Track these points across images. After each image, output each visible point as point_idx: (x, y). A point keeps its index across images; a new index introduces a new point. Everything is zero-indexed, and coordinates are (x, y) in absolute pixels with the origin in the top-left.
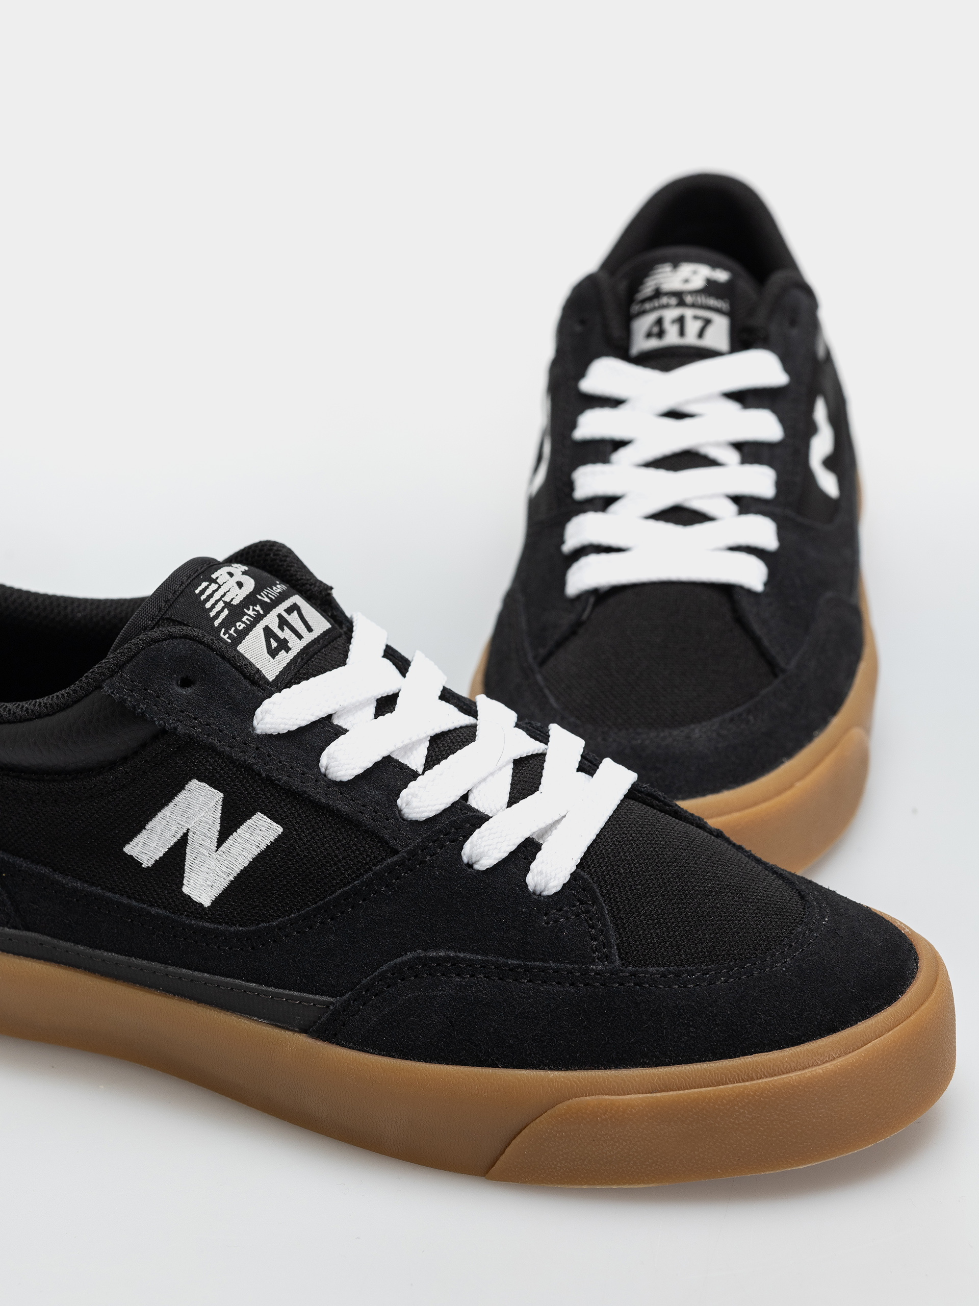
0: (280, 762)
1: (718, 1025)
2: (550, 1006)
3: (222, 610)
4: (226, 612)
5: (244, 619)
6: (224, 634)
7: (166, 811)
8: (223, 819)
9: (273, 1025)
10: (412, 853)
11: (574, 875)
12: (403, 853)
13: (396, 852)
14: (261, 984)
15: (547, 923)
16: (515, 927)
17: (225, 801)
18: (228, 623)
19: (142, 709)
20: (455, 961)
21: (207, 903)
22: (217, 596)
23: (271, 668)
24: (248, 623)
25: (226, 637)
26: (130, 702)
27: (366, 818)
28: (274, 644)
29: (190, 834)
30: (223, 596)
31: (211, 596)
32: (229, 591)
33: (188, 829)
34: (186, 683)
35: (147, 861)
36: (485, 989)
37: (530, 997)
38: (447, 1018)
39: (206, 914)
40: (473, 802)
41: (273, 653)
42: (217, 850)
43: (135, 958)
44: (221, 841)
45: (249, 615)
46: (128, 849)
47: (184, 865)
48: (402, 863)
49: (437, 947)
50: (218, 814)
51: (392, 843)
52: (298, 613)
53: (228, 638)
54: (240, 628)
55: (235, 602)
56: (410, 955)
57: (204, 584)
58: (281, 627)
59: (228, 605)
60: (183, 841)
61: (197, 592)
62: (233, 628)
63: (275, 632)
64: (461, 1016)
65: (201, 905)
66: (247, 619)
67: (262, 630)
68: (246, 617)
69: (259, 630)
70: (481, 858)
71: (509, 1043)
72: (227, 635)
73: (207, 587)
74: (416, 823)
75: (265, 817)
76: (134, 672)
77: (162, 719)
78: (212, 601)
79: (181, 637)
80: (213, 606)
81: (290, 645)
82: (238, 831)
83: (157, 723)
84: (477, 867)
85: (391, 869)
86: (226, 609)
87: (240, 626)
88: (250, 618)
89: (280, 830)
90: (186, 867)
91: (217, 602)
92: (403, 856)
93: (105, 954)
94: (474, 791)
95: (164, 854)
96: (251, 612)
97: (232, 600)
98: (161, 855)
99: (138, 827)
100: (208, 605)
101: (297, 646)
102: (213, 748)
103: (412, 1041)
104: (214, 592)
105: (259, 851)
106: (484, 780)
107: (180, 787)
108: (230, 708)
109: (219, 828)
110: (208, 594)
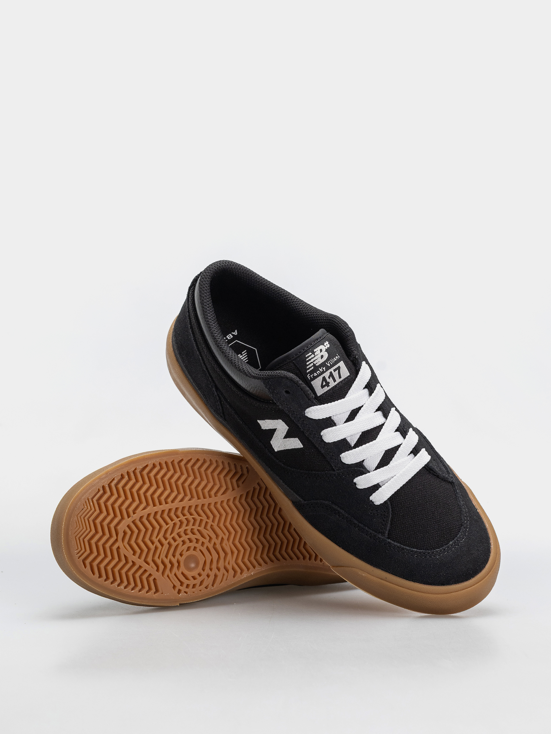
2: (361, 540)
3: (311, 367)
4: (313, 368)
6: (309, 376)
7: (271, 420)
8: (287, 433)
9: (283, 494)
10: (339, 473)
11: (385, 502)
12: (336, 472)
13: (334, 471)
14: (283, 482)
15: (371, 513)
16: (361, 510)
17: (288, 429)
18: (312, 372)
20: (339, 512)
21: (276, 451)
22: (312, 361)
23: (320, 391)
24: (318, 374)
25: (309, 377)
26: (270, 391)
27: (328, 457)
28: (324, 384)
29: (277, 430)
30: (314, 361)
31: (310, 360)
32: (317, 359)
33: (277, 428)
34: (287, 392)
35: (263, 428)
36: (345, 524)
37: (356, 534)
39: (275, 452)
40: (365, 464)
41: (323, 387)
42: (283, 439)
45: (320, 371)
47: (273, 436)
48: (335, 475)
50: (286, 431)
51: (334, 468)
52: (338, 371)
53: (310, 378)
54: (315, 375)
55: (317, 365)
56: (327, 502)
57: (310, 353)
58: (329, 378)
59: (314, 365)
61: (306, 356)
62: (313, 375)
63: (327, 378)
64: (335, 528)
65: (274, 449)
66: (319, 372)
67: (322, 378)
68: (319, 371)
69: (321, 378)
70: (360, 484)
71: (346, 543)
72: (310, 377)
73: (310, 356)
74: (344, 464)
75: (299, 440)
76: (272, 383)
78: (310, 362)
79: (289, 379)
80: (309, 364)
81: (330, 384)
82: (291, 439)
84: (357, 486)
85: (331, 474)
87: (315, 374)
88: (320, 372)
89: (303, 446)
91: (311, 363)
94: (367, 460)
95: (268, 430)
96: (321, 370)
97: (316, 364)
99: (263, 418)
101: (332, 384)
102: (288, 416)
104: (313, 358)
105: (294, 448)
107: (277, 419)
108: (299, 406)
109: (285, 434)
110: (309, 359)
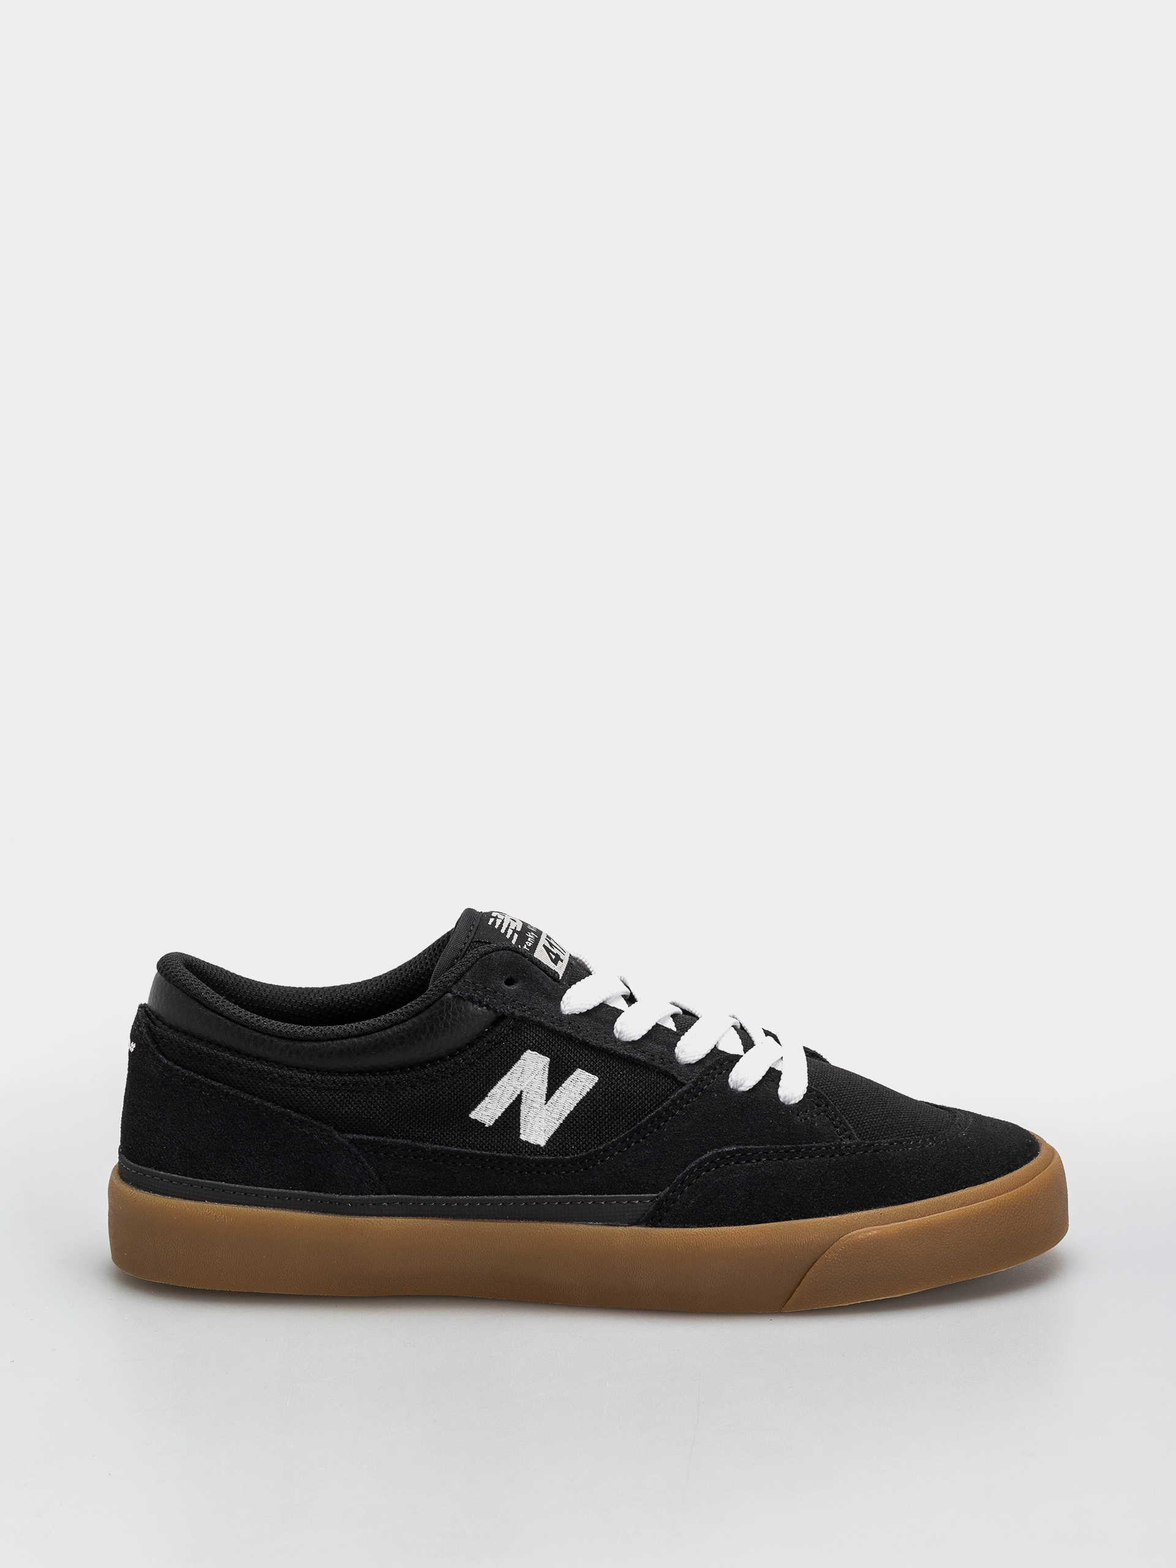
0: (588, 1031)
1: (938, 1171)
2: (821, 1172)
3: (513, 934)
4: (516, 936)
5: (529, 939)
7: (505, 1078)
8: (549, 1078)
9: (606, 1225)
10: (695, 1083)
12: (689, 1084)
13: (684, 1085)
14: (596, 1194)
15: (800, 1120)
16: (780, 1125)
17: (551, 1065)
19: (486, 1002)
20: (744, 1152)
21: (543, 1143)
22: (506, 925)
26: (477, 997)
27: (656, 1063)
29: (524, 1095)
30: (509, 925)
31: (501, 926)
33: (522, 1090)
34: (509, 982)
35: (489, 1122)
36: (770, 1167)
37: (805, 1168)
38: (748, 1191)
39: (543, 1151)
40: (723, 1049)
42: (546, 1104)
43: (487, 1196)
44: (549, 1095)
46: (473, 1115)
47: (519, 1119)
48: (688, 1092)
49: (728, 1145)
50: (546, 1075)
51: (679, 1078)
55: (518, 930)
56: (709, 1154)
57: (492, 920)
59: (515, 931)
60: (518, 1100)
61: (490, 924)
64: (757, 1188)
65: (538, 1146)
70: (744, 1082)
71: (796, 1201)
73: (495, 921)
74: (689, 1065)
75: (584, 1071)
76: (475, 977)
77: (502, 1007)
78: (504, 928)
79: (502, 950)
80: (506, 932)
82: (563, 1085)
83: (498, 1011)
84: (742, 1090)
85: (681, 1097)
86: (515, 934)
89: (596, 1079)
90: (521, 1121)
91: (507, 929)
92: (690, 1086)
93: (461, 1197)
94: (719, 1042)
95: (502, 1114)
97: (515, 928)
98: (500, 1115)
99: (480, 1095)
100: (503, 931)
102: (540, 1025)
103: (724, 1212)
104: (502, 924)
105: (581, 1097)
106: (723, 1036)
107: (516, 1058)
108: (546, 996)
109: (547, 1086)
110: (499, 924)
